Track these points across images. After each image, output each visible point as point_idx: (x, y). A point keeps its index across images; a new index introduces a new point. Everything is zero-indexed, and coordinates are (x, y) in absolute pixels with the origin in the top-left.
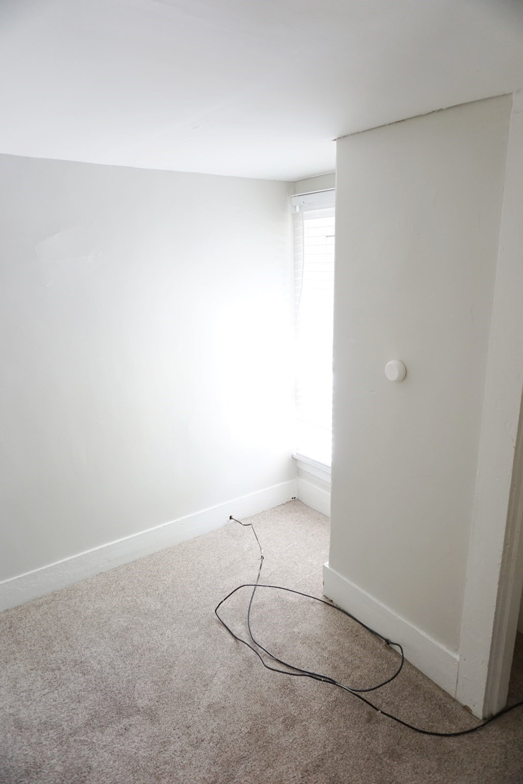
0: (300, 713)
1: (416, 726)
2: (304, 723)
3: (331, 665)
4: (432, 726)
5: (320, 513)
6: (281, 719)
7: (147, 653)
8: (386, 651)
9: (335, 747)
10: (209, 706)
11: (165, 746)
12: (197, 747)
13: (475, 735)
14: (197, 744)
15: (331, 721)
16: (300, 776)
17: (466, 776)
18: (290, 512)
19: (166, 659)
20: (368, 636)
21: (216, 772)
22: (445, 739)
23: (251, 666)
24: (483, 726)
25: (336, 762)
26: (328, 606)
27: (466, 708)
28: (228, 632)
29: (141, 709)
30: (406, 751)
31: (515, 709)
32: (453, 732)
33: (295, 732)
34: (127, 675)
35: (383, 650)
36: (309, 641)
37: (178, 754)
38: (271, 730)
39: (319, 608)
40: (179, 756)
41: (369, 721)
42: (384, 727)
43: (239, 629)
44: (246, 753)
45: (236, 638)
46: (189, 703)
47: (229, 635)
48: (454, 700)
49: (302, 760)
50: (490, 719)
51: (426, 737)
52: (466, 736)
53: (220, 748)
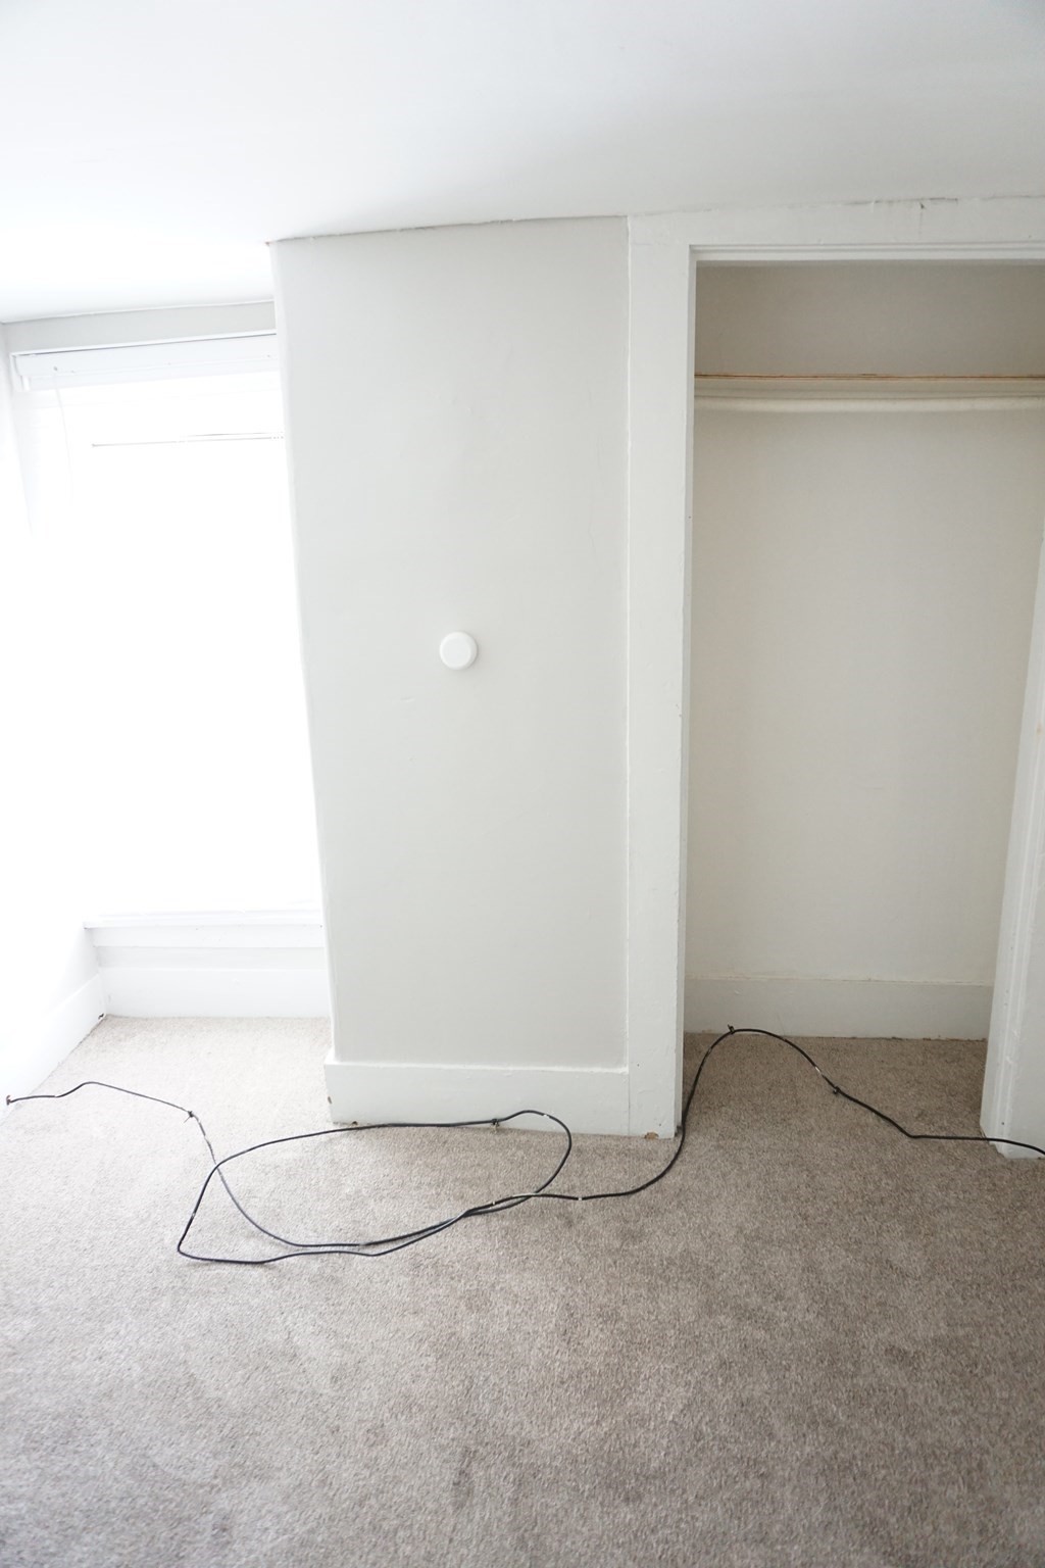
0: (479, 1282)
1: (623, 1190)
2: (498, 1288)
3: (452, 1199)
4: (639, 1178)
5: (180, 1018)
6: (463, 1307)
7: (106, 1404)
8: (503, 1136)
9: (565, 1281)
10: (334, 1379)
11: (331, 1484)
12: (385, 1439)
13: (684, 1155)
14: (377, 1435)
15: (527, 1258)
16: (564, 1344)
17: (717, 1200)
18: (120, 1040)
19: (164, 1382)
20: (457, 1133)
21: (453, 1440)
22: (663, 1181)
23: (335, 1281)
24: (682, 1141)
25: (585, 1294)
26: (359, 1132)
27: (650, 1137)
28: (235, 1266)
29: (215, 1482)
30: (640, 1223)
31: (692, 1105)
32: (663, 1169)
33: (499, 1305)
34: (111, 1465)
35: (497, 1138)
36: (386, 1192)
37: (366, 1473)
38: (466, 1330)
39: (347, 1142)
40: (370, 1475)
41: (570, 1224)
42: (593, 1217)
43: (249, 1250)
44: (466, 1382)
45: (261, 1263)
46: (294, 1402)
47: (242, 1268)
48: (629, 1138)
49: (546, 1327)
50: (682, 1129)
51: (643, 1193)
52: (677, 1162)
53: (421, 1409)
